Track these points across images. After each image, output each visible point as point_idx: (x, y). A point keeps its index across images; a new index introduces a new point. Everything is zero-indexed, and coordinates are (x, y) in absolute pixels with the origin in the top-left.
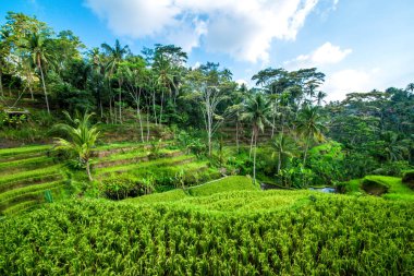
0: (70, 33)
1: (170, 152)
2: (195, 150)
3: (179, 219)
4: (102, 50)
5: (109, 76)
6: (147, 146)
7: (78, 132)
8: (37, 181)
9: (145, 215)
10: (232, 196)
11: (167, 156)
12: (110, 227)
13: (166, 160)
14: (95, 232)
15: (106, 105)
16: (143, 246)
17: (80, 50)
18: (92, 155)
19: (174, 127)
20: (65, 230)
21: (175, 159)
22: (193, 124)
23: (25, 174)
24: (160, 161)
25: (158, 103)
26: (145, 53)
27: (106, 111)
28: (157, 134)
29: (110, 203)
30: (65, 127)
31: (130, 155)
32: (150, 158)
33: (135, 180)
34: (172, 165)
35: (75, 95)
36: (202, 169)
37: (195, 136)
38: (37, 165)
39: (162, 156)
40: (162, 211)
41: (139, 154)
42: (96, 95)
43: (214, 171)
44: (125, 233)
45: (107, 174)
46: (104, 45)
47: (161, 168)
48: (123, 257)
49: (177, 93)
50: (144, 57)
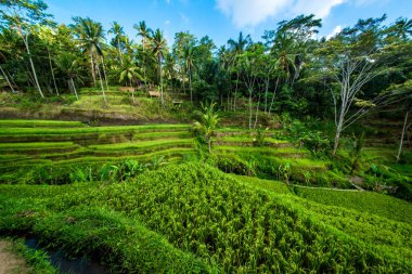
0: (207, 38)
1: (277, 142)
2: (310, 145)
3: (282, 214)
4: (227, 47)
5: (231, 69)
6: (253, 132)
7: (206, 116)
8: (183, 146)
9: (247, 194)
10: (371, 221)
11: (272, 145)
12: (220, 192)
13: (270, 149)
14: (211, 191)
15: (225, 96)
16: (244, 221)
17: (213, 51)
18: (213, 135)
19: (286, 116)
20: (194, 182)
21: (281, 150)
22: (312, 112)
23: (179, 140)
24: (264, 149)
25: (271, 90)
26: (265, 37)
27: (225, 101)
28: (264, 122)
29: (221, 173)
30: (200, 113)
31: (238, 139)
32: (255, 144)
33: (239, 160)
34: (276, 155)
35: (207, 89)
36: (317, 169)
37: (314, 128)
38: (184, 137)
39: (267, 144)
40: (265, 198)
41: (245, 139)
42: (220, 88)
43: (338, 176)
44: (230, 202)
45: (221, 151)
46: (230, 42)
47: (265, 156)
48: (227, 221)
49: (297, 76)
50: (264, 41)
